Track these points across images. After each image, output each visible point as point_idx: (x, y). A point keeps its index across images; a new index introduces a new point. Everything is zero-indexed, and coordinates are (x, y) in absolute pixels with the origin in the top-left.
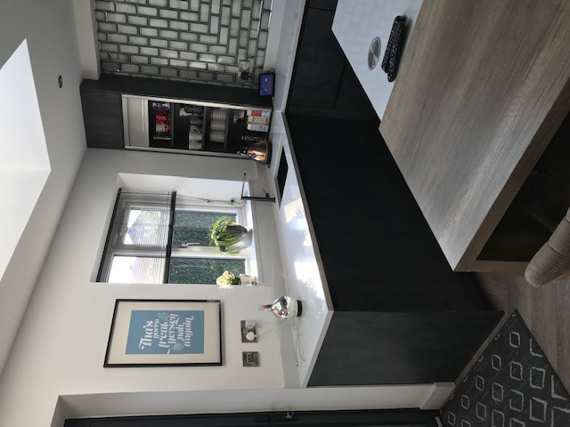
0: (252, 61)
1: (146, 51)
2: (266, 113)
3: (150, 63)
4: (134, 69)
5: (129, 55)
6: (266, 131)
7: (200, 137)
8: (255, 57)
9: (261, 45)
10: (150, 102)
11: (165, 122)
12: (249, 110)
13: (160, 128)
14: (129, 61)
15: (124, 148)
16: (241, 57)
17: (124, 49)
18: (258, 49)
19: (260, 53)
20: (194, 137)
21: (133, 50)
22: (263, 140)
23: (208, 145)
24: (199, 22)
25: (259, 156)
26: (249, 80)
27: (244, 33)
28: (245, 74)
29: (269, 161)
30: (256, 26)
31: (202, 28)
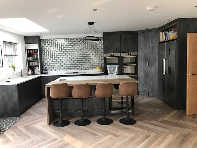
0: (49, 69)
1: (47, 48)
2: (39, 73)
3: (45, 48)
4: (43, 46)
5: (46, 45)
6: (35, 74)
7: (31, 60)
8: (50, 69)
9: (52, 70)
10: (37, 49)
11: (33, 52)
12: (39, 69)
13: (31, 51)
14: (44, 45)
15: (25, 44)
16: (49, 66)
17: (47, 44)
18: (52, 69)
19: (51, 70)
20: (31, 59)
21: (47, 45)
22: (33, 73)
23: (29, 62)
24: (55, 58)
25: (30, 73)
26: (45, 69)
27: (54, 66)
28: (46, 68)
29: (29, 75)
30: (56, 68)
31: (54, 58)
